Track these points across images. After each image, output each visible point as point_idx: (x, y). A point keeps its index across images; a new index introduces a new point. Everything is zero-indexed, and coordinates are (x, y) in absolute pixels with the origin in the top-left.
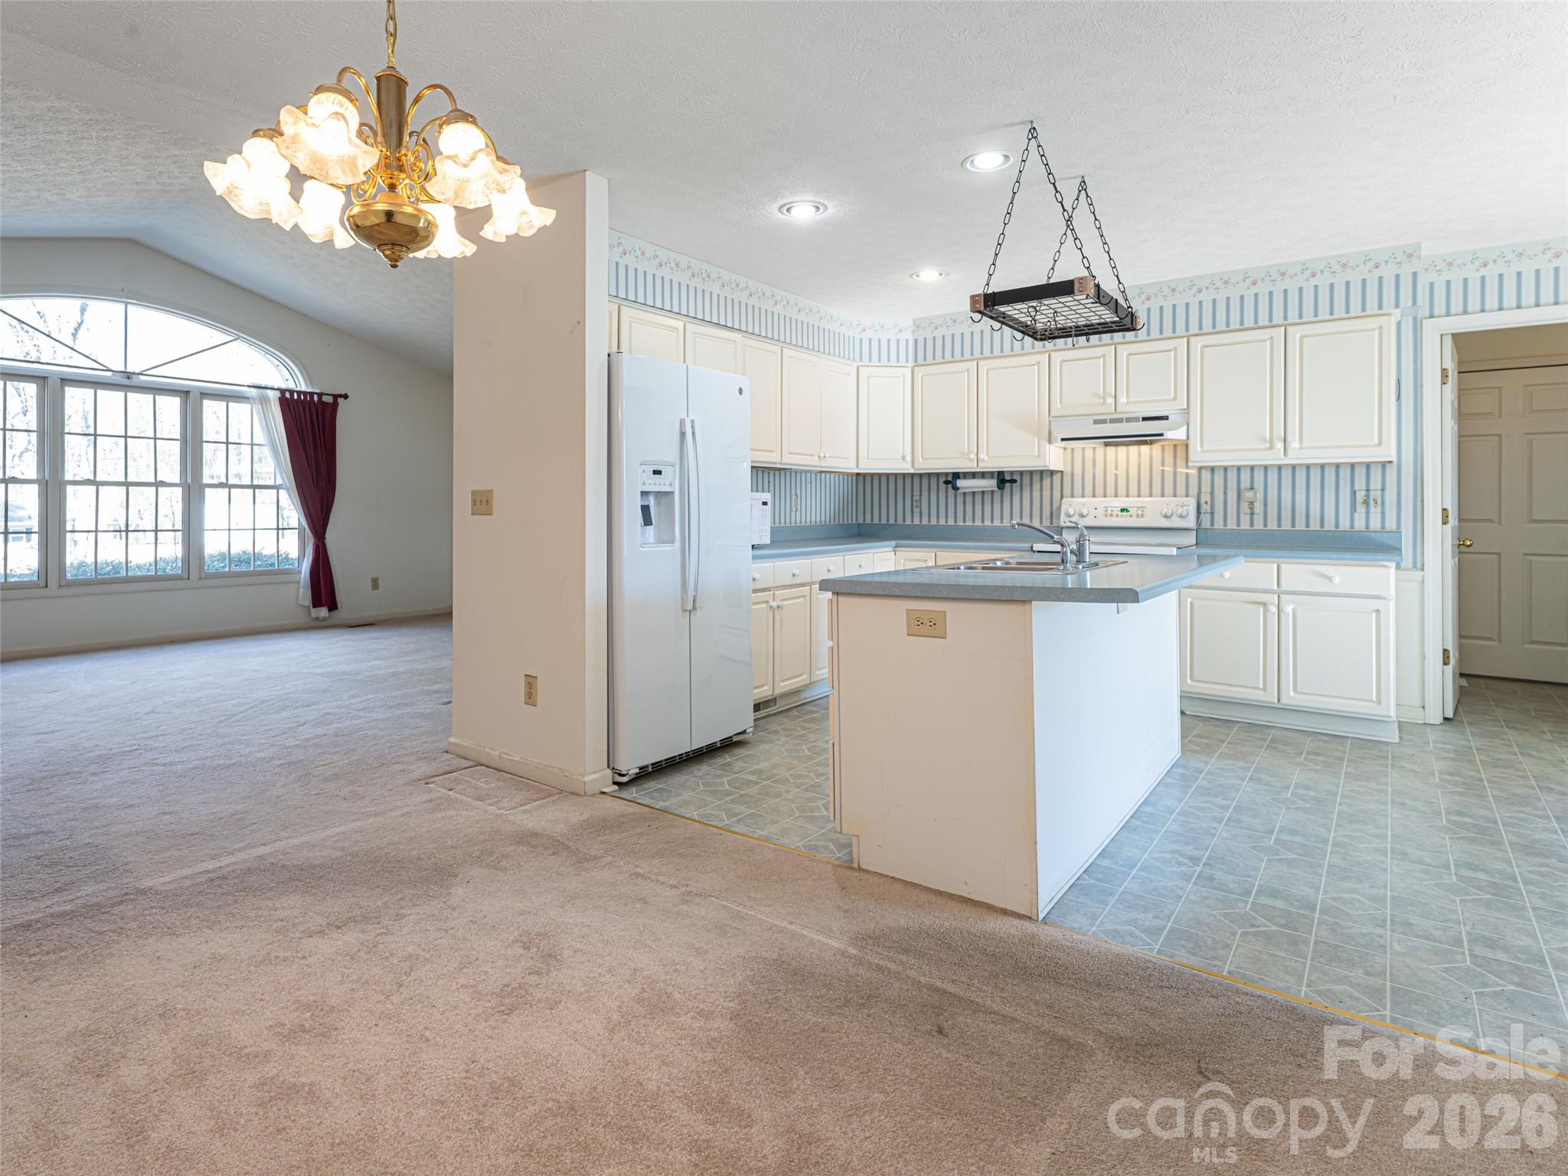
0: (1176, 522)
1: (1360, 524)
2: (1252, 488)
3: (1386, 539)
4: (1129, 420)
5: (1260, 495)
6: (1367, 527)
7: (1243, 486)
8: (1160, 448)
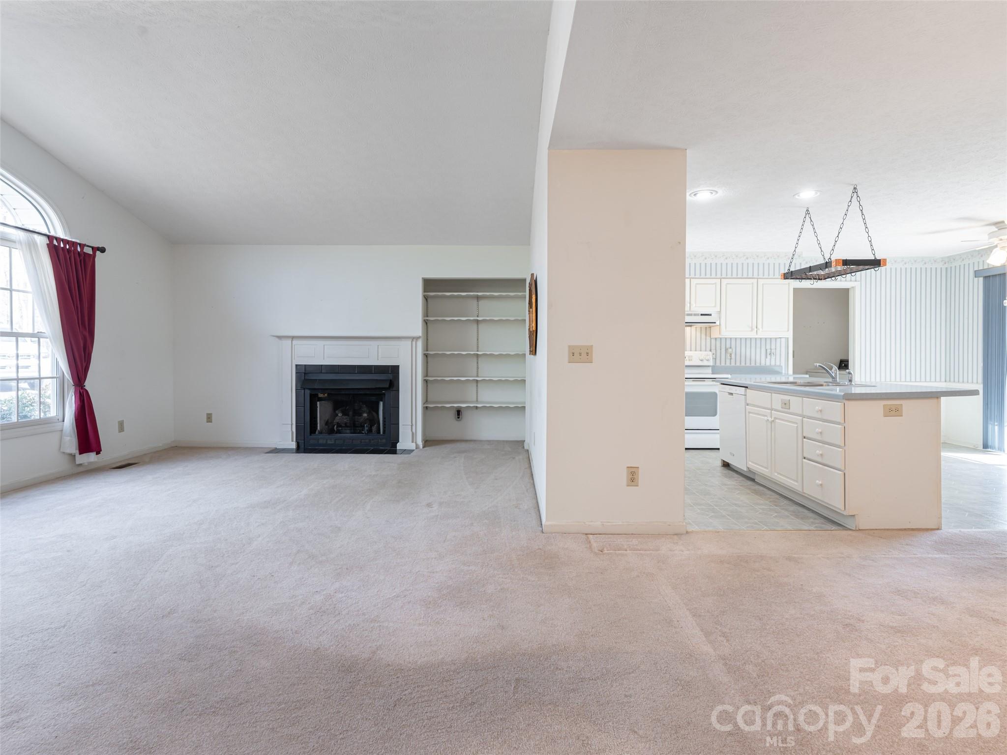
0: (705, 363)
1: (768, 363)
2: (731, 348)
3: (777, 369)
4: (695, 315)
5: (734, 351)
6: (770, 364)
7: (727, 347)
8: (695, 328)
